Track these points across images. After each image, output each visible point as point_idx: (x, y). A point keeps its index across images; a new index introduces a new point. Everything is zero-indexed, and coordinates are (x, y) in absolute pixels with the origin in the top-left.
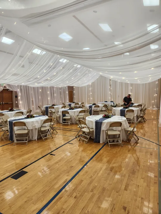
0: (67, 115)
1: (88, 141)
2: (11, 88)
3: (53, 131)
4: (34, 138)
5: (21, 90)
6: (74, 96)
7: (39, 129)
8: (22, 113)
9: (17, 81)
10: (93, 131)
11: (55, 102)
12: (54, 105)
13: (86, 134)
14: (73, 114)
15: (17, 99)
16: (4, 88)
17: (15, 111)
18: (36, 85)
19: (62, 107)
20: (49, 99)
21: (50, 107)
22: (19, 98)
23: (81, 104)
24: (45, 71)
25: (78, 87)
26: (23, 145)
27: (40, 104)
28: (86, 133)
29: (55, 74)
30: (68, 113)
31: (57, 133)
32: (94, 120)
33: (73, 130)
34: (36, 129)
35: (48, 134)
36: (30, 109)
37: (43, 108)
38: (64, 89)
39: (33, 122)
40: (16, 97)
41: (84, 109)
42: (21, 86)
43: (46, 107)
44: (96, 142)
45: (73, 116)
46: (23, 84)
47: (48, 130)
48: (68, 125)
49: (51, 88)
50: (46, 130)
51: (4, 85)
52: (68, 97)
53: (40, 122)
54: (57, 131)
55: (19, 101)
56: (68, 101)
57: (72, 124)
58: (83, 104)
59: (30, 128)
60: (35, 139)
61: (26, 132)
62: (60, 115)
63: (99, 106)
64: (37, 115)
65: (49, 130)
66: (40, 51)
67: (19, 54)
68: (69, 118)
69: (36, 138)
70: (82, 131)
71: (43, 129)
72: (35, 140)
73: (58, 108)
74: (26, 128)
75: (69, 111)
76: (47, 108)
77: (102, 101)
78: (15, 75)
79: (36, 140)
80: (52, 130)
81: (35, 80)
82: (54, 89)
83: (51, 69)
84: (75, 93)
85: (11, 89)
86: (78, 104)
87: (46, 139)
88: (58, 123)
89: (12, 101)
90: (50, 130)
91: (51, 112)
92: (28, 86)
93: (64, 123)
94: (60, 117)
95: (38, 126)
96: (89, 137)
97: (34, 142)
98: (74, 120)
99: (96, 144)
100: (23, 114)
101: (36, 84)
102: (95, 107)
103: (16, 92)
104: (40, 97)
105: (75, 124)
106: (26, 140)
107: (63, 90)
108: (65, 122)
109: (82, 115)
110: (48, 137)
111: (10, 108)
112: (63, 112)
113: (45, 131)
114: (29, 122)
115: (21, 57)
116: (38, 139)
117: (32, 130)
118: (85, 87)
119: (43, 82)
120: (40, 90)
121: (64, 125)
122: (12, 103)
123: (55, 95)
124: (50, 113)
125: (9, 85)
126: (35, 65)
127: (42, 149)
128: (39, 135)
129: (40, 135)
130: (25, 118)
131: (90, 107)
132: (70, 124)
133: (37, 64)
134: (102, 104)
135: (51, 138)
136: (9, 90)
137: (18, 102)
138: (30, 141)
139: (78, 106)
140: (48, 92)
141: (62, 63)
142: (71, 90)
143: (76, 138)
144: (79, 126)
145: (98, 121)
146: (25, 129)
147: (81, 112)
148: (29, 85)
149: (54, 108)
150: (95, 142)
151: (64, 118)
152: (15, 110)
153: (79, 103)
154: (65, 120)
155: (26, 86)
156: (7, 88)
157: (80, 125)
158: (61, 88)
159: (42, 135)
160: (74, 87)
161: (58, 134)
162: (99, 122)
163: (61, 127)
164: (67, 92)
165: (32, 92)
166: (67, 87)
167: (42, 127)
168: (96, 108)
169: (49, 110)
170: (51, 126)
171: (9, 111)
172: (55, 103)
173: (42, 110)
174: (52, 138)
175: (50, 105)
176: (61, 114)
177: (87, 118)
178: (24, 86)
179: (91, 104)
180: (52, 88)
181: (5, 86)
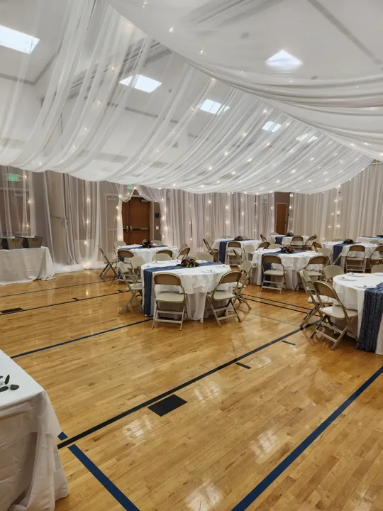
0: (274, 265)
1: (340, 343)
2: (148, 195)
3: (240, 302)
4: (196, 314)
5: (168, 199)
6: (290, 219)
7: (210, 296)
8: (170, 253)
9: (161, 179)
10: (356, 318)
11: (241, 231)
12: (239, 239)
13: (331, 324)
14: (292, 265)
15: (160, 220)
16: (134, 194)
17: (154, 247)
18: (202, 189)
19: (261, 246)
20: (228, 222)
21: (231, 244)
22: (163, 218)
23: (309, 239)
24: (226, 154)
25: (303, 195)
26: (172, 330)
27: (208, 234)
28: (332, 320)
29: (250, 160)
30: (279, 261)
31: (250, 309)
32: (363, 286)
33: (289, 307)
34: (201, 294)
35: (227, 310)
36: (186, 245)
37: (215, 246)
38: (264, 200)
39: (195, 277)
40: (158, 216)
41: (321, 254)
42: (168, 191)
43: (221, 243)
44: (364, 350)
45: (291, 269)
46: (174, 185)
47: (230, 301)
48: (275, 292)
49: (233, 196)
50: (226, 299)
51: (135, 188)
52: (273, 220)
53: (211, 279)
54: (249, 303)
55: (162, 226)
56: (273, 231)
57: (287, 290)
58: (314, 240)
59: (189, 291)
60: (198, 318)
61: (180, 299)
62: (255, 264)
63: (363, 249)
64: (205, 261)
65: (232, 300)
66: (220, 105)
67: (169, 117)
68: (281, 273)
69: (201, 316)
70: (321, 313)
71: (218, 297)
72: (199, 321)
73: (250, 247)
74: (181, 291)
75: (281, 256)
76: (223, 245)
77: (368, 233)
78: (157, 164)
79: (202, 321)
80: (237, 301)
81: (201, 178)
82: (242, 200)
83: (239, 149)
84: (293, 210)
85: (148, 198)
86: (302, 239)
87: (224, 322)
88: (249, 284)
89: (148, 226)
90: (235, 301)
91: (234, 254)
92: (184, 192)
93: (265, 284)
94: (255, 270)
95: (206, 287)
96: (341, 332)
97: (196, 325)
98: (293, 281)
99: (363, 353)
100: (171, 256)
101: (203, 186)
102: (351, 249)
103: (157, 205)
104: (207, 219)
105: (295, 291)
106: (180, 319)
107: (262, 202)
108: (268, 284)
109: (316, 269)
110: (227, 316)
111: (145, 241)
112: (264, 257)
113: (222, 301)
114: (186, 276)
115: (174, 122)
116: (204, 319)
117: (193, 296)
118: (321, 195)
119: (218, 182)
120: (210, 202)
121: (264, 290)
122: (149, 231)
123: (243, 214)
124: (231, 257)
125: (144, 188)
126: (203, 141)
127: (217, 347)
128: (208, 309)
129: (211, 309)
130: (178, 265)
131: (338, 249)
132: (283, 289)
133: (208, 139)
134: (373, 242)
135: (235, 321)
136: (142, 201)
137: (160, 228)
138: (188, 322)
139: (299, 243)
140: (227, 207)
141: (269, 133)
142: (283, 202)
143: (302, 329)
144: (312, 298)
145: (375, 292)
146: (178, 293)
147: (313, 261)
148: (185, 190)
149: (239, 245)
150: (359, 349)
151: (268, 272)
152: (154, 245)
153: (303, 237)
154: (268, 277)
155: (179, 191)
156: (141, 194)
157: (315, 297)
158: (259, 196)
159: (215, 311)
160: (291, 195)
161: (251, 312)
162: (377, 295)
163: (259, 294)
164: (272, 208)
165: (190, 206)
166: (273, 196)
167: (215, 291)
168: (353, 254)
169: (229, 249)
170: (237, 292)
171: (143, 247)
172: (242, 235)
173: (210, 249)
174: (237, 320)
175: (229, 237)
176: (260, 263)
177: (336, 279)
178: (174, 190)
179: (340, 240)
180: (236, 196)
181: (135, 190)
